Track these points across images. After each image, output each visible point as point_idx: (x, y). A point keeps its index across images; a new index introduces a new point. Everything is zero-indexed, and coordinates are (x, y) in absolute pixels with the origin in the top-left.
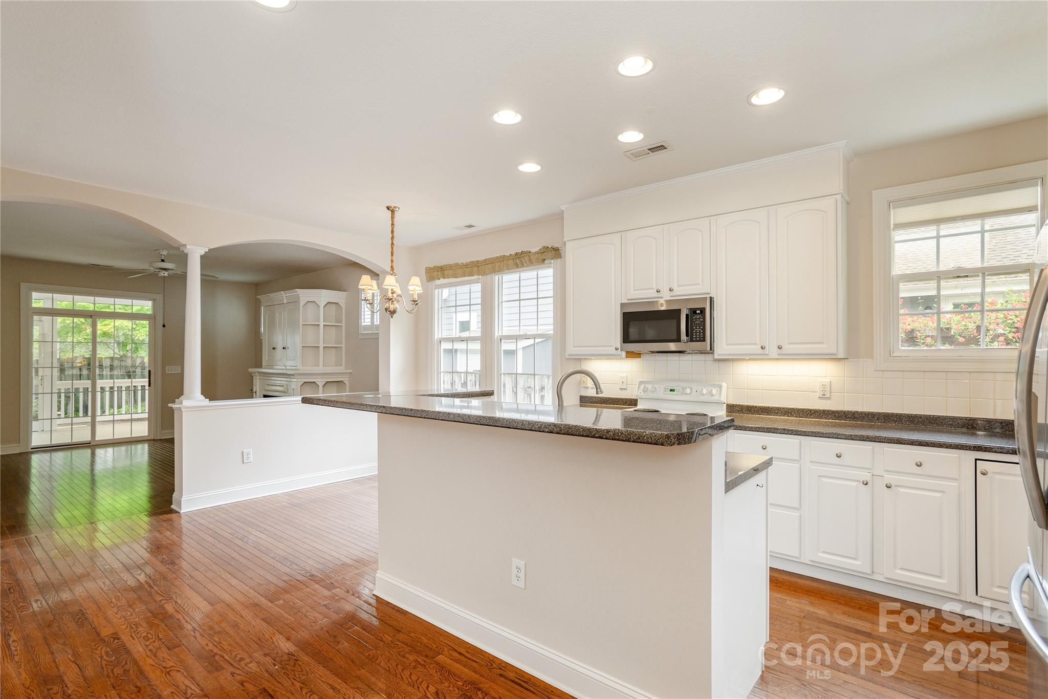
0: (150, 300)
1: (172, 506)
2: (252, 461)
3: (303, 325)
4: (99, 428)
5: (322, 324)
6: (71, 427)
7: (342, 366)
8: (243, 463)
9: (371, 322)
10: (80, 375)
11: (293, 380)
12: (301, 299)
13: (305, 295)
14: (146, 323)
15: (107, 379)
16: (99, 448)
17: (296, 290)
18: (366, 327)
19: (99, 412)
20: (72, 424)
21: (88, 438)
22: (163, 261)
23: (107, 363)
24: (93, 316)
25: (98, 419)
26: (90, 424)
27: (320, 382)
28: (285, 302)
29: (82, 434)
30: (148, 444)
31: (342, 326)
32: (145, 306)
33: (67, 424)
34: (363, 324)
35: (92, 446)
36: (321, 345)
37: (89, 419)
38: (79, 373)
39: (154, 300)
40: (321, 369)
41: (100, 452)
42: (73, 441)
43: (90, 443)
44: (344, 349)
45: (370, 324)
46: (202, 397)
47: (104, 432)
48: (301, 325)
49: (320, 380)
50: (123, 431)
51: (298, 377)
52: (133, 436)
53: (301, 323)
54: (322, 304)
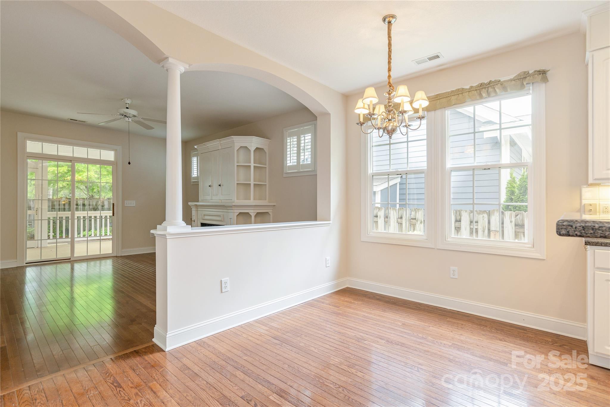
0: (112, 150)
1: (153, 340)
2: (229, 290)
3: (237, 165)
4: (76, 246)
5: (252, 165)
6: (56, 244)
7: (266, 200)
8: (222, 292)
9: (297, 162)
10: (64, 208)
11: (229, 211)
12: (236, 144)
13: (239, 141)
14: (110, 168)
15: (80, 211)
16: (76, 263)
17: (232, 136)
18: (291, 167)
19: (76, 235)
20: (57, 243)
21: (68, 255)
22: (127, 108)
23: (80, 202)
24: (72, 160)
25: (76, 239)
26: (70, 242)
27: (253, 213)
28: (220, 148)
29: (64, 252)
30: (113, 260)
31: (266, 167)
32: (109, 155)
33: (53, 243)
34: (288, 165)
35: (71, 261)
36: (252, 183)
37: (69, 240)
38: (63, 207)
39: (115, 150)
40: (252, 202)
41: (77, 266)
42: (58, 257)
43: (70, 259)
44: (267, 186)
45: (296, 164)
46: (184, 224)
47: (80, 250)
48: (236, 166)
49: (252, 211)
50: (94, 249)
51: (235, 208)
52: (101, 254)
53: (236, 164)
54: (252, 149)
